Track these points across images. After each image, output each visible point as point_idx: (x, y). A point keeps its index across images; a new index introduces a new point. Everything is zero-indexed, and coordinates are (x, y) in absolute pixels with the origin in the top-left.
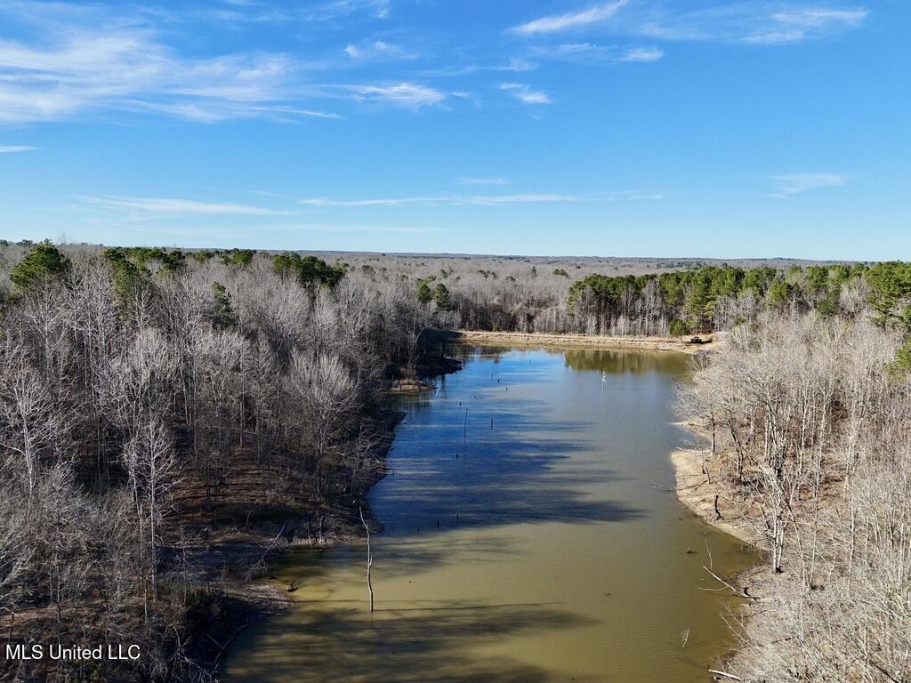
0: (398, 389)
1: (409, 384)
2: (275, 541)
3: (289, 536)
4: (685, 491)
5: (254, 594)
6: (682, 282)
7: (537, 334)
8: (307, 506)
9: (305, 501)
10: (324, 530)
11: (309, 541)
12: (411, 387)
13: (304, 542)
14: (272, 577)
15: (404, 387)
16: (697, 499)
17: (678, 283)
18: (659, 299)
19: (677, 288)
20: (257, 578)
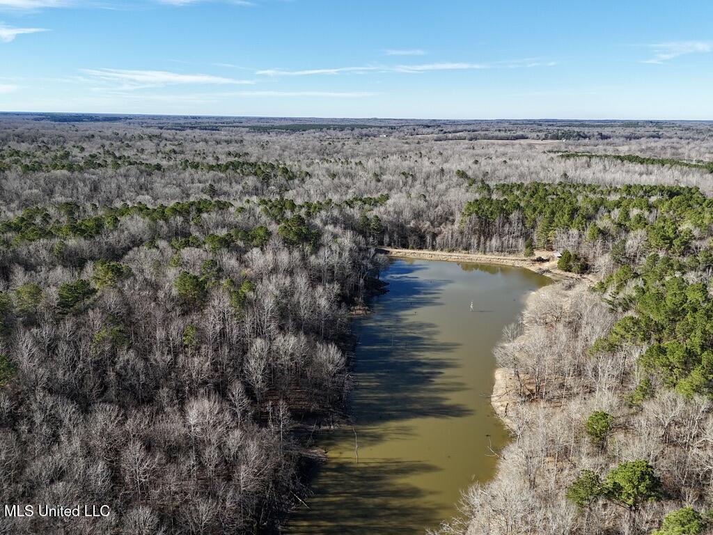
0: (354, 313)
1: (360, 309)
2: (314, 427)
3: (319, 425)
4: (495, 398)
5: (312, 455)
6: (537, 213)
7: (438, 252)
8: (324, 410)
9: (323, 407)
10: (333, 422)
11: (327, 427)
12: (361, 312)
13: (325, 428)
14: (316, 445)
15: (358, 312)
16: (499, 404)
17: (534, 212)
18: (520, 225)
19: (533, 216)
20: (311, 446)
